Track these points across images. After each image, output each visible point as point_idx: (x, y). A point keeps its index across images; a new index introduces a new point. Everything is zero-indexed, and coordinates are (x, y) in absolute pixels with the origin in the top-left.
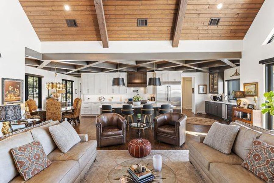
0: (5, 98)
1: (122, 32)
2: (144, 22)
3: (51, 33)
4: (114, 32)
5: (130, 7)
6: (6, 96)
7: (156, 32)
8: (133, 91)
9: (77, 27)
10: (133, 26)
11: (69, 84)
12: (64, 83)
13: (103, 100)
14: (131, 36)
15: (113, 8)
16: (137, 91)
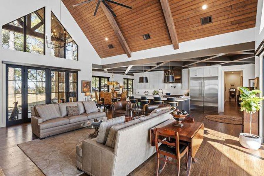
0: (83, 90)
1: (137, 46)
2: (148, 36)
3: (104, 53)
4: (133, 46)
5: (136, 30)
6: (83, 89)
7: (158, 41)
8: (172, 87)
9: (114, 48)
10: (142, 41)
11: (130, 82)
12: (126, 81)
13: (147, 93)
14: (143, 47)
15: (127, 33)
16: (175, 87)
